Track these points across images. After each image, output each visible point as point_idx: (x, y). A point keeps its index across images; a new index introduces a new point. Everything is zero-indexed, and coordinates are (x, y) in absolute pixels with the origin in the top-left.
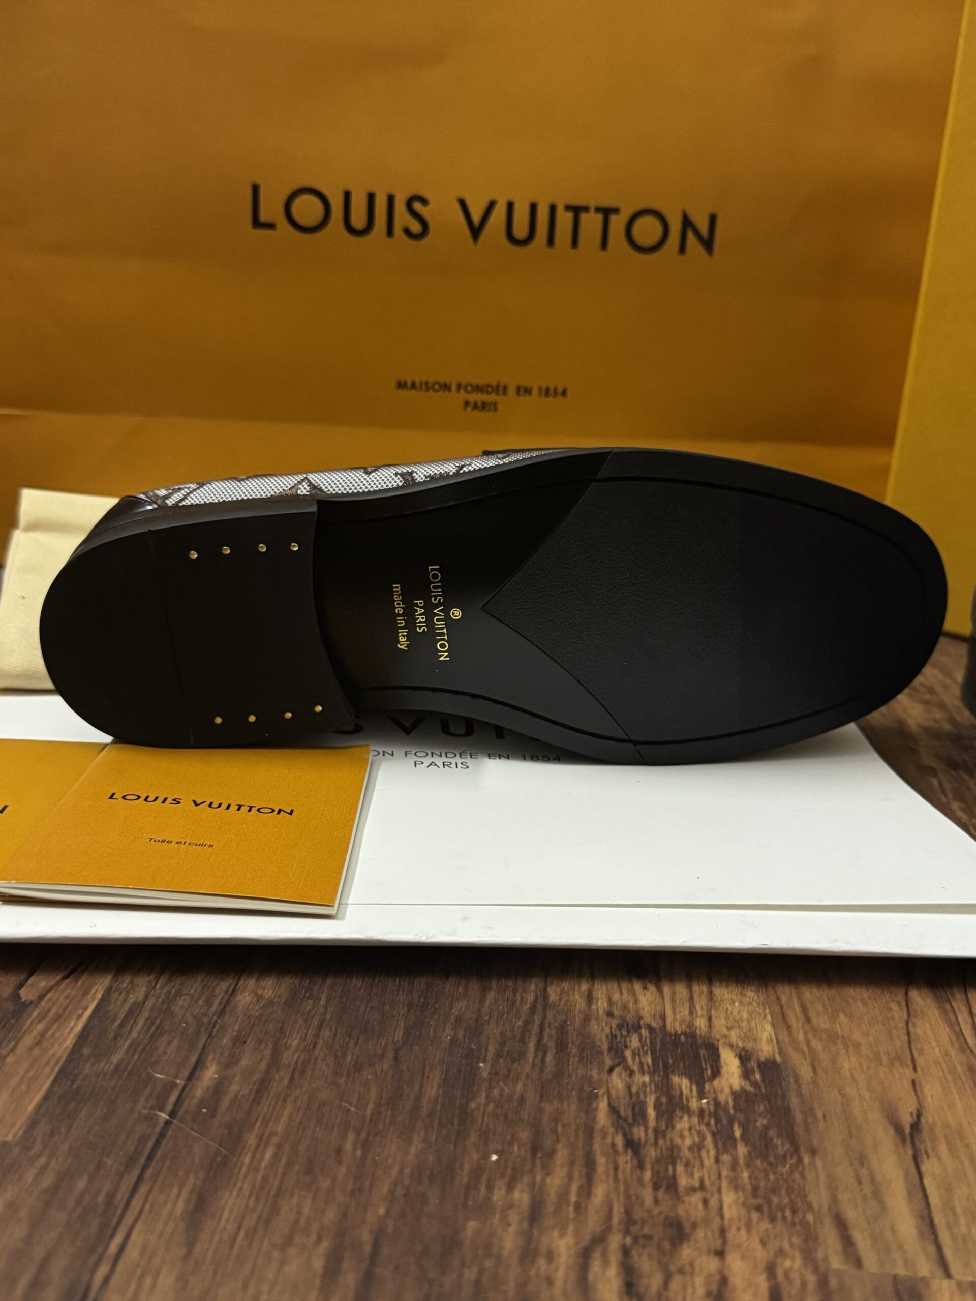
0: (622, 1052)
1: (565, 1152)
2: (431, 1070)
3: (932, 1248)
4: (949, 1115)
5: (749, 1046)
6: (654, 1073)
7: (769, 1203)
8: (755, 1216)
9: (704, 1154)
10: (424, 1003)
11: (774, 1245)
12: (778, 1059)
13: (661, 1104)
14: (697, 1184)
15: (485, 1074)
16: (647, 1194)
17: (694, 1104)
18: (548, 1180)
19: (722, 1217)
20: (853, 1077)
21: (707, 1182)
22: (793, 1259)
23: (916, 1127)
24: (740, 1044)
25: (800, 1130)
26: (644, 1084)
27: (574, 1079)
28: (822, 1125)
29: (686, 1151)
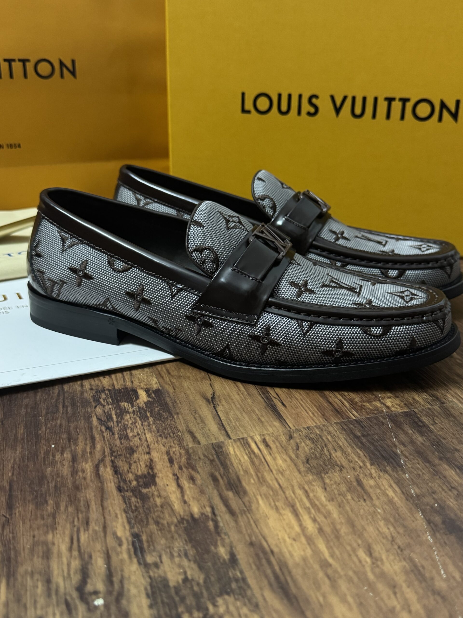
0: (99, 400)
1: (82, 437)
2: (19, 424)
3: (223, 432)
4: (224, 391)
5: (148, 387)
6: (113, 404)
7: (164, 433)
8: (159, 438)
9: (137, 424)
10: (10, 403)
11: (167, 445)
12: (160, 388)
13: (118, 413)
14: (136, 434)
15: (43, 421)
16: (118, 442)
17: (131, 410)
18: (77, 448)
19: (147, 441)
20: (188, 388)
21: (140, 433)
22: (175, 448)
23: (213, 398)
24: (145, 387)
25: (172, 408)
26: (110, 408)
27: (81, 414)
28: (179, 405)
29: (130, 425)
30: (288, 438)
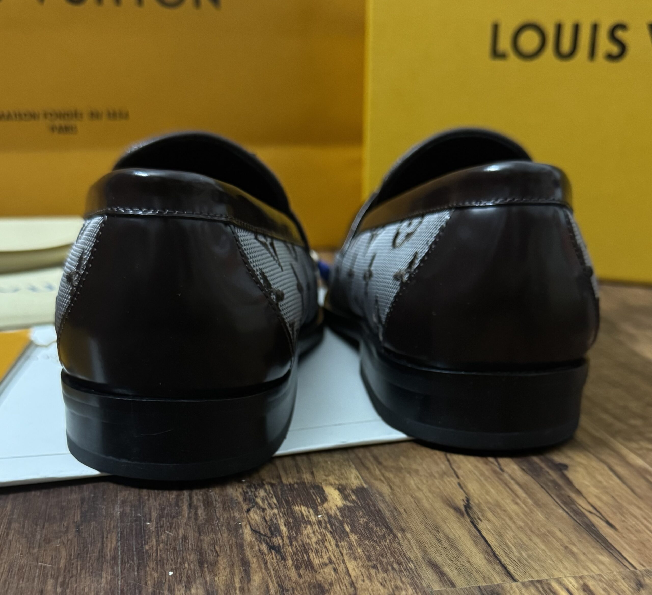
0: (254, 500)
1: (225, 561)
2: (108, 533)
3: (498, 568)
4: (488, 497)
5: (344, 482)
6: (280, 507)
7: (381, 563)
8: (373, 571)
9: (327, 544)
10: (94, 497)
11: (390, 585)
12: (365, 486)
13: (290, 523)
14: (327, 561)
15: (153, 529)
16: (293, 573)
17: (313, 518)
18: (216, 579)
19: (350, 576)
20: (418, 488)
21: (333, 559)
22: (406, 590)
23: (468, 506)
24: (337, 482)
25: (391, 521)
26: (274, 514)
27: (222, 520)
28: (405, 516)
29: (314, 545)
30: (634, 585)
